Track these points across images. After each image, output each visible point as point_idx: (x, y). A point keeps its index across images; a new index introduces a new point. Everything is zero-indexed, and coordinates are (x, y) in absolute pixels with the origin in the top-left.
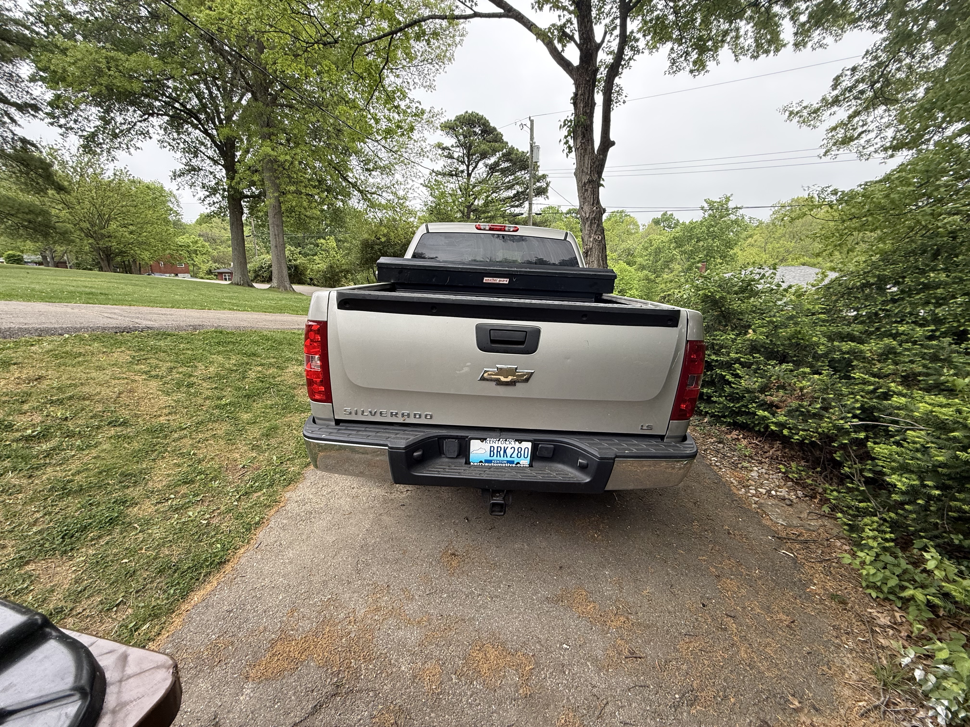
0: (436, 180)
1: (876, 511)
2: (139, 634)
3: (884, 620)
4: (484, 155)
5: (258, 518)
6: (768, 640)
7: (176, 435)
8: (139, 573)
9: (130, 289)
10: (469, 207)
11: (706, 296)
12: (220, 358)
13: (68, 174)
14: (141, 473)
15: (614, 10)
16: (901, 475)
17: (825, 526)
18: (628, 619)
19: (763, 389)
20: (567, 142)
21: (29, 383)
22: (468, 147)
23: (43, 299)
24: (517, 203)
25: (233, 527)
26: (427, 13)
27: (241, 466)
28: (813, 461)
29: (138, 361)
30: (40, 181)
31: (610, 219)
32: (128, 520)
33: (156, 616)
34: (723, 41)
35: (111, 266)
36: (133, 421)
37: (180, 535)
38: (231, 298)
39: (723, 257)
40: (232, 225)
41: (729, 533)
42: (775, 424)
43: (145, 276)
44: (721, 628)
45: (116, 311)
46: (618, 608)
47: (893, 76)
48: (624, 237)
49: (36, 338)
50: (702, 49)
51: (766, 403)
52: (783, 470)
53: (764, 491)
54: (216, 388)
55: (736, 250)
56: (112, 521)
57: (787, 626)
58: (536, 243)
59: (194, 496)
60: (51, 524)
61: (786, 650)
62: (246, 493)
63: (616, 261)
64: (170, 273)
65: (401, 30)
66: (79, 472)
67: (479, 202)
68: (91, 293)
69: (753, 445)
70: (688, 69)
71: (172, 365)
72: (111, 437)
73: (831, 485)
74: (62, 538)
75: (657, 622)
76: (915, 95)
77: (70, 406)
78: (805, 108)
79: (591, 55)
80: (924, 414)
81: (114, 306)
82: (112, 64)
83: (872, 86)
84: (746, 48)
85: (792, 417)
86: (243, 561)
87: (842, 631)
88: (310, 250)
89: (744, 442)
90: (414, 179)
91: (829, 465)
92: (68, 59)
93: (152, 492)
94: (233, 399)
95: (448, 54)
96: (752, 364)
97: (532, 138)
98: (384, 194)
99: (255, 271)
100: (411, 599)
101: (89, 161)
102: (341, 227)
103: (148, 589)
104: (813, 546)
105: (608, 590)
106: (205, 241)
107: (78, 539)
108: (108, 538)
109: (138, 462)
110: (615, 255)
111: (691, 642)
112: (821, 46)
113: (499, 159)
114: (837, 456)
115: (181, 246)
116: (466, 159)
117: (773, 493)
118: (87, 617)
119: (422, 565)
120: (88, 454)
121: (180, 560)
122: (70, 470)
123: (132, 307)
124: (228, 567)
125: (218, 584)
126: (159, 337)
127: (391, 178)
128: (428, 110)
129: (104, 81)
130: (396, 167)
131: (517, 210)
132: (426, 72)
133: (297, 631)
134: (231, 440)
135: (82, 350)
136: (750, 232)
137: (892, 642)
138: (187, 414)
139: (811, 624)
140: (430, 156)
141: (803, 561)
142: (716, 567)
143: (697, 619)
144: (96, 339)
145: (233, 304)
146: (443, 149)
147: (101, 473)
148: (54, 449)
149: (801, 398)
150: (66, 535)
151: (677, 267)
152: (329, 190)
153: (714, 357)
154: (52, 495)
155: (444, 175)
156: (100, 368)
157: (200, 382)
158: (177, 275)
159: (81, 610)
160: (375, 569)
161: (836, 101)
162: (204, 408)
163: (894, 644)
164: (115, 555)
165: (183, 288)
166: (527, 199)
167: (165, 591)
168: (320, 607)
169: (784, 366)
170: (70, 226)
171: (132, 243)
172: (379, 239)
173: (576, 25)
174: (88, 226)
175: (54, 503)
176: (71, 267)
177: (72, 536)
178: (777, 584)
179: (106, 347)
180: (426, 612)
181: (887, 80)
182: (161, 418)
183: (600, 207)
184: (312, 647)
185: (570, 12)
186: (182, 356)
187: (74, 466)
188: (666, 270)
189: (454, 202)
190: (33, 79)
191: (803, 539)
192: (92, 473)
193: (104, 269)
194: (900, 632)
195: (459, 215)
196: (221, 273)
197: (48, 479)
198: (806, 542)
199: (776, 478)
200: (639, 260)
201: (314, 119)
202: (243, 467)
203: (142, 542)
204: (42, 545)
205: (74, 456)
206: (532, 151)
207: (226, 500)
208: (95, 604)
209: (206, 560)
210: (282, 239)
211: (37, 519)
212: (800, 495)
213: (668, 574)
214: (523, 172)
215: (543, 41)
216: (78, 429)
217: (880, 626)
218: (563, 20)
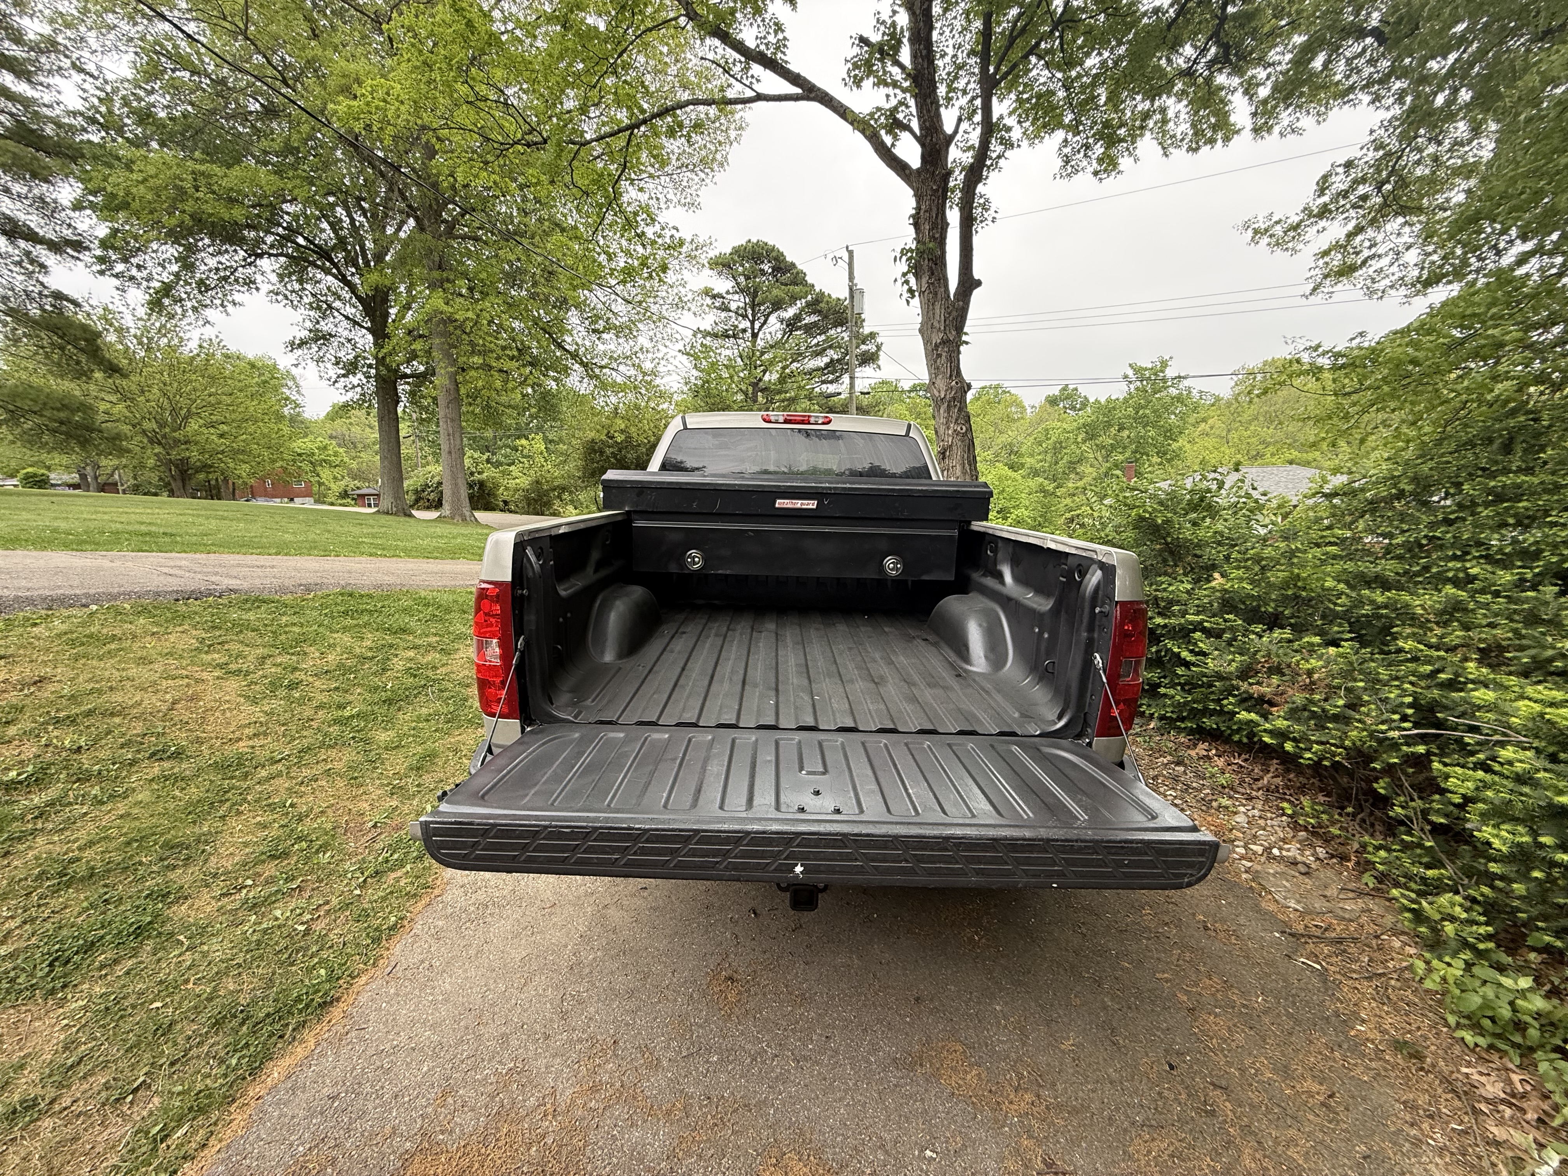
0: (702, 345)
1: (1456, 883)
2: (168, 1147)
3: (1493, 1088)
4: (777, 305)
5: (393, 919)
6: (1292, 1132)
7: (264, 773)
8: (179, 1026)
9: (213, 524)
10: (755, 385)
11: (1142, 519)
12: (346, 639)
13: (128, 348)
14: (198, 841)
15: (972, 86)
16: (1496, 826)
17: (1370, 911)
18: (1038, 1096)
19: (1245, 673)
20: (907, 282)
21: (21, 690)
22: (752, 293)
23: (66, 546)
24: (831, 377)
25: (350, 937)
26: (685, 96)
27: (371, 824)
28: (1339, 796)
29: (209, 646)
30: (83, 359)
31: (978, 399)
32: (168, 927)
33: (202, 1110)
34: (1142, 128)
35: (188, 487)
36: (191, 750)
37: (257, 953)
38: (374, 536)
39: (1162, 454)
40: (381, 419)
41: (1206, 928)
42: (1270, 732)
43: (242, 502)
44: (1206, 1112)
45: (183, 563)
46: (1020, 1077)
47: (1409, 172)
48: (1002, 426)
49: (43, 612)
50: (1111, 141)
51: (1251, 697)
52: (1289, 812)
53: (1259, 849)
54: (337, 689)
55: (1182, 442)
56: (140, 932)
57: (1323, 1104)
58: (860, 441)
59: (286, 880)
60: (34, 940)
61: (1324, 1151)
62: (377, 873)
63: (992, 463)
64: (282, 497)
65: (644, 122)
66: (91, 844)
67: (771, 377)
68: (149, 534)
69: (1235, 767)
70: (1090, 169)
71: (266, 651)
72: (153, 780)
73: (1372, 836)
74: (51, 965)
75: (1091, 1100)
76: (1448, 200)
77: (88, 727)
78: (1277, 223)
79: (938, 152)
80: (1528, 719)
81: (183, 555)
82: (202, 181)
83: (1379, 189)
84: (1179, 137)
85: (1298, 720)
86: (363, 999)
87: (1421, 1112)
88: (506, 456)
89: (1220, 762)
90: (668, 343)
91: (1366, 801)
92: (134, 176)
93: (215, 876)
94: (364, 708)
95: (718, 156)
96: (1224, 631)
97: (851, 277)
98: (622, 368)
99: (416, 492)
100: (655, 1066)
101: (163, 326)
102: (554, 420)
103: (192, 1058)
104: (1353, 949)
105: (1002, 1042)
106: (339, 445)
107: (78, 967)
108: (130, 962)
109: (194, 822)
110: (989, 454)
111: (1153, 1140)
112: (1293, 131)
113: (802, 310)
114: (1381, 787)
115: (300, 455)
116: (750, 312)
117: (1275, 851)
118: (79, 1116)
119: (676, 1000)
120: (109, 812)
121: (254, 1002)
122: (75, 841)
123: (212, 556)
124: (336, 1012)
125: (317, 1044)
126: (248, 605)
127: (632, 343)
128: (689, 240)
129: (189, 206)
130: (640, 325)
131: (831, 388)
132: (684, 183)
133: (451, 1132)
134: (356, 778)
135: (117, 632)
136: (1202, 415)
137: (1512, 1131)
138: (284, 736)
139: (1364, 1099)
140: (693, 309)
141: (1338, 977)
142: (1187, 992)
143: (1159, 1094)
144: (143, 611)
145: (377, 546)
146: (714, 297)
147: (128, 843)
148: (52, 804)
149: (1310, 688)
150: (56, 959)
151: (1089, 471)
152: (534, 363)
153: (1159, 620)
154: (41, 887)
155: (715, 336)
156: (144, 661)
157: (311, 679)
158: (292, 500)
159: (68, 1103)
160: (592, 1010)
161: (1324, 212)
162: (315, 724)
163: (1518, 1137)
164: (141, 994)
165: (298, 522)
166: (847, 370)
167: (222, 1061)
168: (494, 1087)
169: (1277, 634)
170: (126, 429)
171: (223, 452)
172: (612, 438)
173: (913, 110)
174: (155, 426)
175: (42, 902)
176: (124, 492)
177: (68, 962)
178: (1298, 1022)
179: (157, 624)
180: (682, 1091)
181: (1402, 178)
182: (241, 744)
183: (962, 380)
184: (477, 1165)
185: (904, 91)
186: (283, 637)
187: (84, 832)
188: (1072, 476)
189: (731, 377)
190: (78, 206)
191: (1333, 935)
192: (113, 845)
193: (177, 493)
194: (1523, 1111)
195: (740, 397)
196: (362, 496)
197: (37, 858)
198: (1340, 941)
199: (1278, 826)
200: (1029, 461)
201: (512, 257)
202: (375, 826)
203: (189, 969)
204: (13, 981)
205: (86, 814)
206: (852, 297)
207: (340, 886)
208: (96, 1089)
209: (298, 1000)
210: (458, 442)
211: (9, 932)
212: (1321, 856)
213: (1105, 1008)
214: (839, 330)
215: (863, 132)
216: (97, 767)
217: (1487, 1101)
218: (893, 102)
